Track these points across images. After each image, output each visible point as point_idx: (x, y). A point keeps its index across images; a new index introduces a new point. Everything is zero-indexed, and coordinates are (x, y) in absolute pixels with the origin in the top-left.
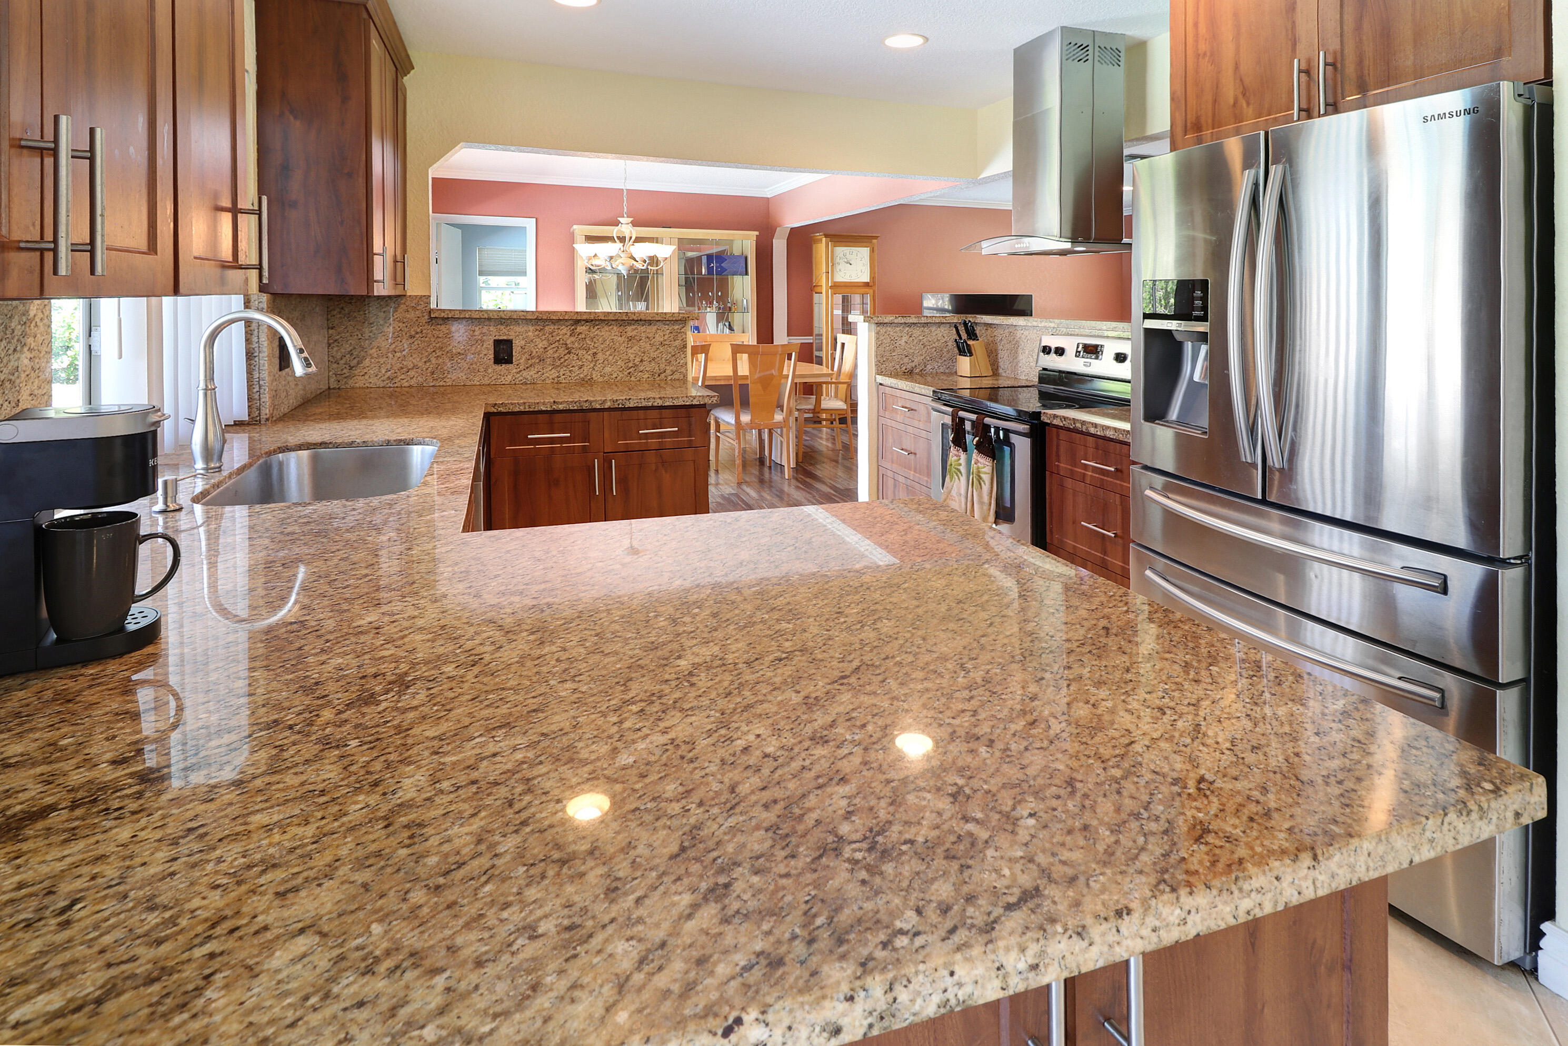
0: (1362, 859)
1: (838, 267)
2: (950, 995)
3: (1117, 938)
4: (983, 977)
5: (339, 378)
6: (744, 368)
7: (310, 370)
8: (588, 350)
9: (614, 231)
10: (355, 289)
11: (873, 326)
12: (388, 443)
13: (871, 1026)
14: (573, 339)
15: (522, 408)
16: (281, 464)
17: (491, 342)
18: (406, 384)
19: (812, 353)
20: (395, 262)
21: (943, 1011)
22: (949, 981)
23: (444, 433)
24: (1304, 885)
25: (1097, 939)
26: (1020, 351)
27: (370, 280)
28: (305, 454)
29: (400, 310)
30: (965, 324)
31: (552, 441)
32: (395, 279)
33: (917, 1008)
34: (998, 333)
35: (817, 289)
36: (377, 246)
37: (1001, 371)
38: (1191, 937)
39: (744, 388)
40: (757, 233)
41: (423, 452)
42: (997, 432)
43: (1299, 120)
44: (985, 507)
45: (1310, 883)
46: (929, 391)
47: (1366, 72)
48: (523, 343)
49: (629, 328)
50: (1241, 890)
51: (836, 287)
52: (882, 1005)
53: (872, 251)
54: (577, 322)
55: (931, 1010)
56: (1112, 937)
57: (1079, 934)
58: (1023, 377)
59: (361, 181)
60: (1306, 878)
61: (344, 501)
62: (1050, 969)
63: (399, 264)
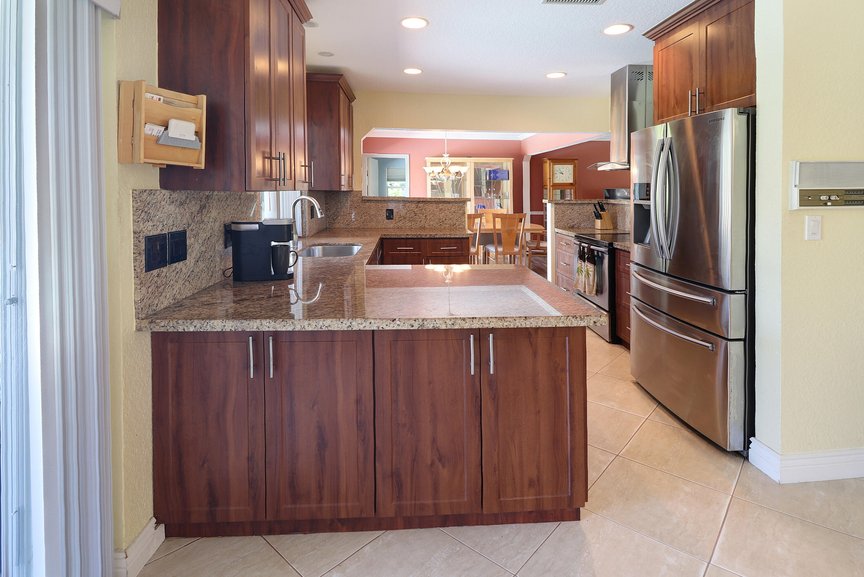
0: (541, 321)
1: (556, 176)
2: (435, 325)
3: (472, 323)
4: (442, 323)
5: (330, 224)
6: (498, 226)
7: (322, 216)
8: (423, 214)
9: (441, 160)
10: (336, 189)
11: (554, 205)
12: (346, 245)
13: (419, 327)
14: (417, 209)
15: (395, 237)
16: (313, 250)
17: (385, 210)
18: (354, 227)
19: (543, 220)
20: (349, 177)
21: (433, 328)
22: (435, 322)
23: (366, 242)
24: (523, 323)
25: (468, 322)
26: (626, 217)
27: (340, 185)
28: (320, 247)
29: (351, 197)
30: (599, 203)
31: (406, 250)
32: (349, 184)
33: (428, 326)
34: (618, 208)
35: (545, 187)
36: (343, 172)
37: (618, 227)
38: (491, 327)
39: (499, 235)
40: (513, 159)
41: (358, 248)
42: (598, 253)
43: (699, 114)
44: (591, 287)
45: (524, 323)
46: (573, 234)
47: (713, 97)
48: (397, 211)
49: (440, 205)
50: (504, 320)
51: (556, 186)
52: (421, 324)
53: (575, 167)
54: (419, 202)
55: (431, 327)
56: (471, 322)
57: (463, 320)
58: (627, 230)
59: (337, 148)
60: (523, 322)
61: (333, 257)
62: (457, 325)
63: (350, 178)
